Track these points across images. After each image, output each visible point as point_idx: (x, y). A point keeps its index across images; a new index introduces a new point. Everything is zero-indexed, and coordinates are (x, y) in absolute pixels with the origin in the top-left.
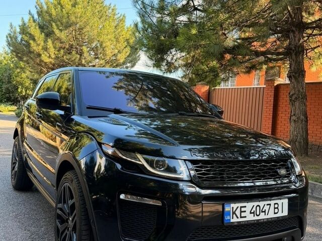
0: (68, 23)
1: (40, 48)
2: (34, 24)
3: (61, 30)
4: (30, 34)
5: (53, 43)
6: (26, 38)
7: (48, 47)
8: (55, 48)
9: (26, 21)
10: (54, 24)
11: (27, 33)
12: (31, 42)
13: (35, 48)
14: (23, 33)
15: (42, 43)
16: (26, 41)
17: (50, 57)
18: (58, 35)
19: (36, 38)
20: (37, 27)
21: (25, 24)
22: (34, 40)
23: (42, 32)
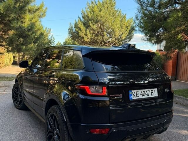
0: (97, 20)
1: (84, 34)
2: (80, 22)
3: (93, 24)
4: (79, 27)
5: (90, 31)
6: (77, 30)
7: (87, 33)
8: (90, 33)
9: (77, 21)
10: (90, 22)
11: (78, 27)
12: (79, 31)
13: (81, 34)
14: (76, 27)
15: (85, 32)
16: (77, 31)
17: (88, 38)
18: (92, 27)
19: (82, 29)
20: (82, 24)
21: (76, 23)
22: (81, 30)
23: (84, 26)
